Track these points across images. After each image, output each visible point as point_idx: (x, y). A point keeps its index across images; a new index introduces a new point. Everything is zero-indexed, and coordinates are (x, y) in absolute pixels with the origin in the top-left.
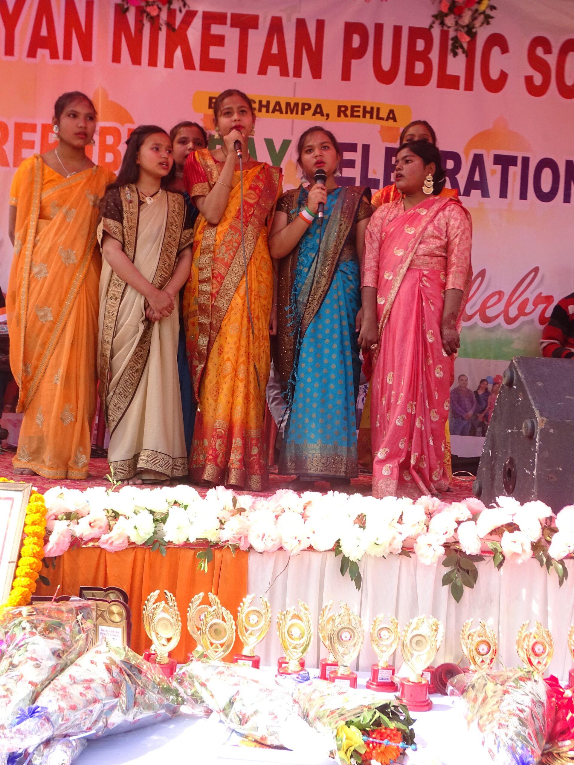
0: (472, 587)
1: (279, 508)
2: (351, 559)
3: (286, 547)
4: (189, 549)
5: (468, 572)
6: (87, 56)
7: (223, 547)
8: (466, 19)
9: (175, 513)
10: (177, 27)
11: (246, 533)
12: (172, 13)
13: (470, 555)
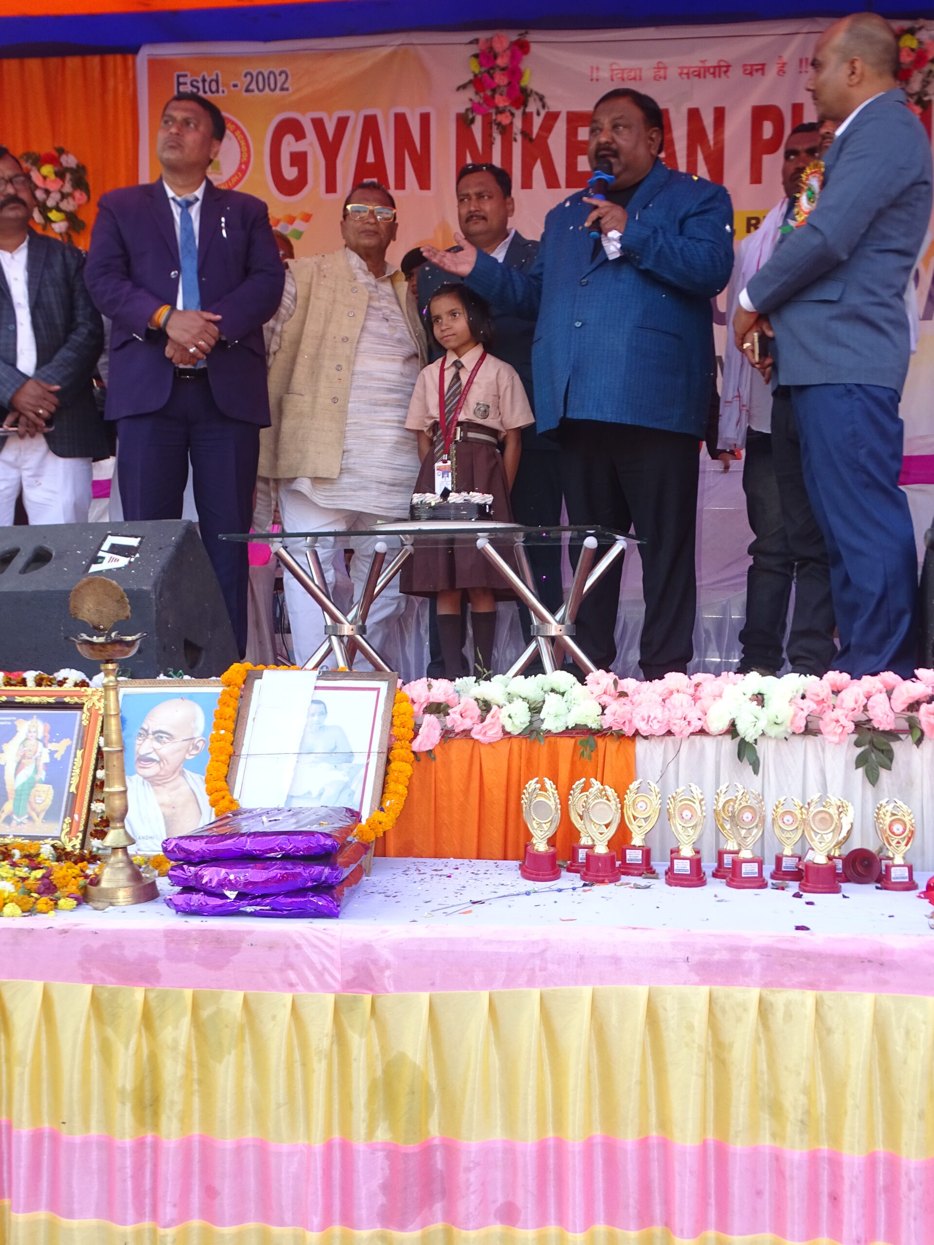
0: (890, 769)
1: (667, 691)
2: (747, 739)
3: (675, 729)
4: (568, 739)
5: (882, 751)
6: (424, 183)
7: (606, 734)
8: (915, 85)
9: (551, 698)
10: (534, 136)
11: (629, 716)
12: (527, 119)
13: (885, 733)
